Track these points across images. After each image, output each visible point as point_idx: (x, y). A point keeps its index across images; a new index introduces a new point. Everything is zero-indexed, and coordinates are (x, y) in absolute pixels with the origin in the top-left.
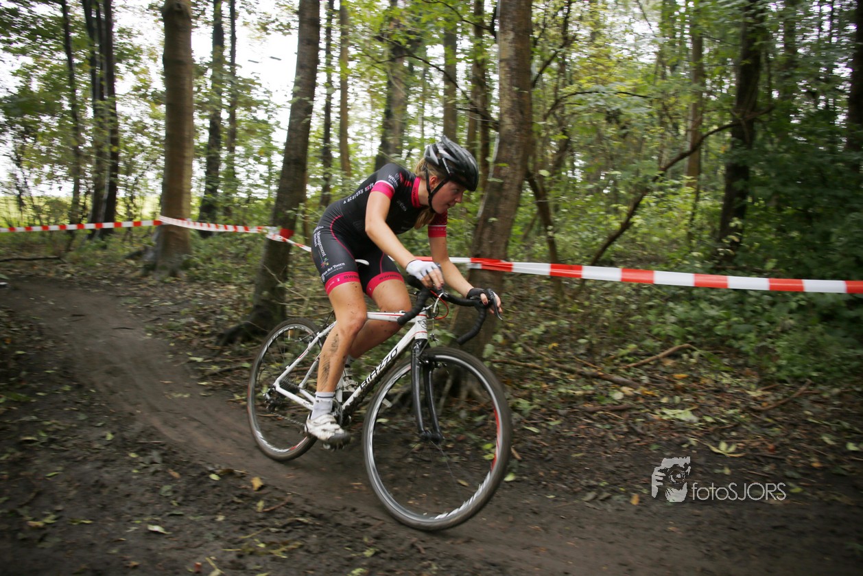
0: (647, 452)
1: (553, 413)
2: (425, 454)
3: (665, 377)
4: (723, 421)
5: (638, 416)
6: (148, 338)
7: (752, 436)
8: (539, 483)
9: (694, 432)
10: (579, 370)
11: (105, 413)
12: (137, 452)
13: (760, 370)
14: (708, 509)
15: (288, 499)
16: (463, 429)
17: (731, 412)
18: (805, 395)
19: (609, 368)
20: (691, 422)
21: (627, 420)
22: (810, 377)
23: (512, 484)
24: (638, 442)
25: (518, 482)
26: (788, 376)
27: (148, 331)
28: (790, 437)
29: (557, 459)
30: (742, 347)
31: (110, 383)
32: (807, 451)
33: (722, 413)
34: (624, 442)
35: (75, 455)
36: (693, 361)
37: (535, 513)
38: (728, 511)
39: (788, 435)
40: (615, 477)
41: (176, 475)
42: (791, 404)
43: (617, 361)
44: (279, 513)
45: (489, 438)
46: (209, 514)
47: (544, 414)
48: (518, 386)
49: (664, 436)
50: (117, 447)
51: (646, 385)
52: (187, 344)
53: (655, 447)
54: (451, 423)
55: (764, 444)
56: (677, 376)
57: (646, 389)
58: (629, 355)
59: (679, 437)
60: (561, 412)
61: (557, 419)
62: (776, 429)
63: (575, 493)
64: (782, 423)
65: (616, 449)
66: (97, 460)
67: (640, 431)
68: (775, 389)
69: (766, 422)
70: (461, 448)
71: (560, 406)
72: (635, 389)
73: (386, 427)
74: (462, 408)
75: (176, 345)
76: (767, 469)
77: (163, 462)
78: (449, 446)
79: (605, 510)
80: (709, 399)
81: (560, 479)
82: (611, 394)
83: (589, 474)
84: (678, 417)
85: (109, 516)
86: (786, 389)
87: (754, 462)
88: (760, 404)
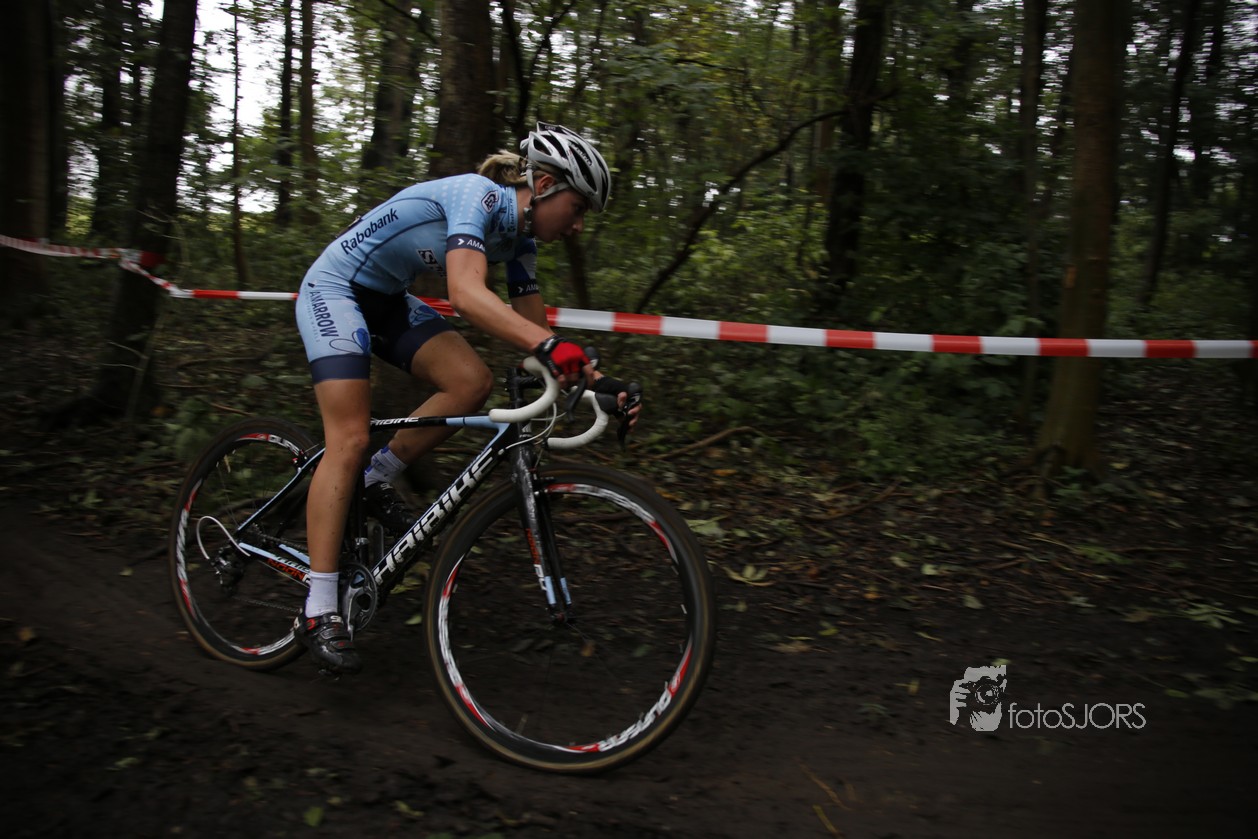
3: (702, 474)
4: (762, 535)
7: (795, 557)
9: (714, 552)
13: (842, 466)
15: (65, 657)
17: (775, 523)
18: (891, 499)
19: (625, 460)
20: (713, 537)
22: (907, 474)
23: (415, 628)
26: (877, 473)
28: (849, 557)
30: (825, 431)
32: (866, 577)
33: (763, 524)
34: (605, 567)
36: (746, 450)
39: (848, 554)
42: (869, 511)
43: (641, 451)
51: (668, 486)
53: (649, 573)
55: (806, 567)
56: (719, 472)
58: (662, 443)
61: (515, 534)
62: (835, 547)
63: (504, 641)
64: (844, 537)
65: (589, 576)
67: (632, 549)
68: (852, 491)
69: (823, 537)
76: (799, 603)
79: (538, 664)
80: (752, 505)
81: (488, 621)
84: (699, 529)
86: (869, 489)
87: (783, 593)
88: (826, 512)
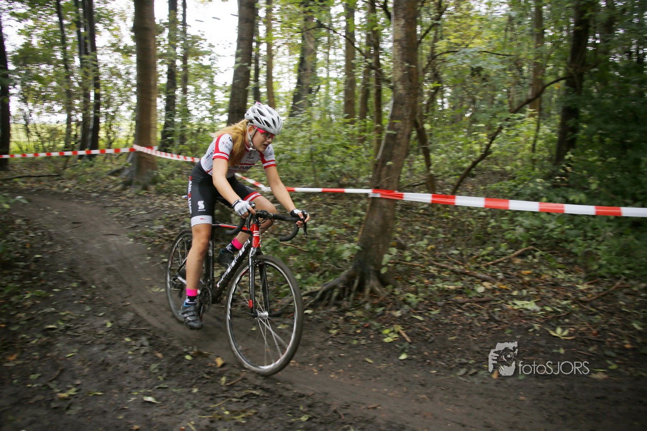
0: (503, 335)
1: (433, 305)
2: (340, 338)
3: (515, 273)
4: (559, 310)
5: (495, 306)
6: (130, 243)
7: (581, 323)
8: (425, 361)
9: (537, 320)
10: (451, 268)
11: (104, 305)
12: (130, 337)
13: (586, 268)
14: (548, 383)
15: (243, 375)
16: (367, 317)
17: (565, 302)
18: (620, 289)
19: (474, 265)
20: (535, 311)
21: (488, 310)
22: (624, 274)
23: (405, 361)
24: (496, 327)
25: (409, 360)
26: (607, 273)
27: (130, 237)
28: (608, 323)
29: (437, 341)
30: (572, 248)
31: (106, 280)
32: (621, 335)
33: (558, 303)
34: (486, 328)
35: (85, 340)
36: (536, 260)
37: (422, 385)
38: (563, 384)
39: (607, 321)
40: (479, 356)
41: (160, 355)
42: (609, 296)
43: (479, 260)
44: (237, 386)
45: (387, 325)
46: (186, 387)
47: (426, 305)
48: (407, 281)
49: (516, 322)
50: (116, 333)
51: (502, 280)
52: (159, 248)
53: (509, 331)
54: (359, 313)
55: (589, 329)
56: (524, 272)
57: (501, 284)
58: (488, 255)
59: (526, 323)
60: (440, 303)
61: (436, 309)
62: (598, 317)
63: (451, 369)
64: (602, 311)
65: (480, 333)
66: (101, 343)
67: (497, 318)
68: (597, 283)
69: (591, 311)
70: (367, 333)
71: (438, 299)
72: (494, 284)
73: (311, 317)
74: (366, 302)
75: (152, 249)
76: (591, 349)
77: (150, 345)
78: (358, 331)
79: (473, 383)
80: (548, 292)
81: (439, 358)
82: (476, 288)
83: (461, 354)
84: (526, 307)
85: (114, 389)
86: (606, 283)
87: (582, 343)
88: (586, 296)
